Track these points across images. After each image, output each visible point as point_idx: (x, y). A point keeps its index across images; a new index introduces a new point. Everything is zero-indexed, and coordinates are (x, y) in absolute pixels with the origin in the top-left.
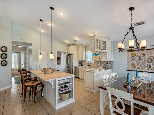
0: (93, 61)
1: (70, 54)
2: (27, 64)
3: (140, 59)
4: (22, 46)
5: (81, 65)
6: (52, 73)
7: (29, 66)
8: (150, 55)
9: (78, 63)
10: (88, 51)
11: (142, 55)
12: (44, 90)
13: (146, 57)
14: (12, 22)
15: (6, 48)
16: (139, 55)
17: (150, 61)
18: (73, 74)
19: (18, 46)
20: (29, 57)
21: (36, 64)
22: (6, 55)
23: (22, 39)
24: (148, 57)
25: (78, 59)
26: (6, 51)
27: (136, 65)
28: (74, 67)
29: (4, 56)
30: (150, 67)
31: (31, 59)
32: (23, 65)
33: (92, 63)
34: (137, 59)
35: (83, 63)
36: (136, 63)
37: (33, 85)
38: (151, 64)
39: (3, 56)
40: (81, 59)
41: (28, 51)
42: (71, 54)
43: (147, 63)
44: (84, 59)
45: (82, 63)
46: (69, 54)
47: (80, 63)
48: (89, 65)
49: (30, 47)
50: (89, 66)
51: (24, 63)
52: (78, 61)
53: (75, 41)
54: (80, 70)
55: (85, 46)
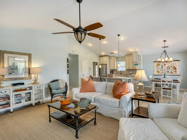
0: (125, 70)
3: (162, 67)
8: (168, 65)
11: (164, 65)
13: (166, 66)
16: (162, 65)
17: (168, 68)
21: (81, 73)
24: (167, 66)
27: (160, 71)
30: (168, 72)
33: (123, 72)
34: (160, 67)
35: (114, 72)
36: (160, 70)
38: (169, 70)
42: (103, 64)
43: (166, 70)
48: (121, 73)
53: (112, 53)
55: (117, 58)
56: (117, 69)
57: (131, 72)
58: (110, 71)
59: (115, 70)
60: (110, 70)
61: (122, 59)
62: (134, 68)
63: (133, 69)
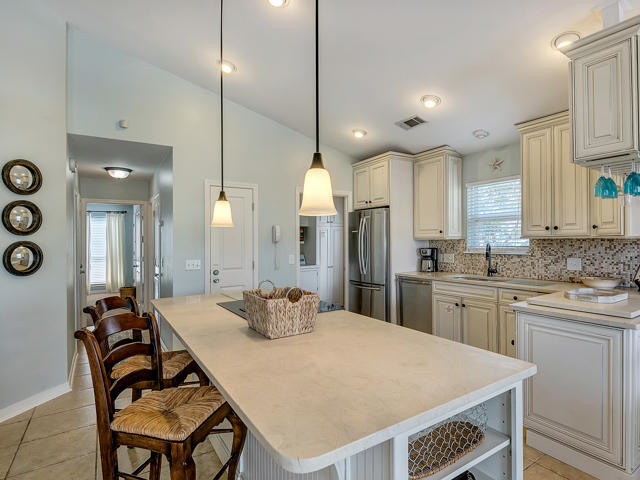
0: (526, 242)
1: (369, 206)
2: (155, 264)
4: (130, 171)
5: (436, 268)
6: (308, 327)
7: (161, 275)
9: (416, 258)
10: (476, 181)
12: (246, 456)
14: (67, 25)
15: (34, 171)
18: (388, 319)
19: (110, 172)
20: (162, 224)
21: (194, 264)
22: (34, 209)
23: (121, 125)
25: (418, 235)
26: (35, 190)
28: (393, 278)
29: (27, 218)
31: (169, 238)
32: (138, 269)
33: (510, 257)
35: (447, 258)
37: (171, 437)
39: (19, 218)
40: (436, 235)
41: (155, 197)
42: (373, 205)
44: (453, 233)
45: (441, 257)
46: (365, 206)
47: (426, 258)
48: (491, 265)
49: (165, 178)
50: (491, 272)
51: (143, 259)
52: (416, 246)
53: (412, 123)
54: (435, 298)
55: (461, 157)
56: (463, 240)
57: (574, 265)
58: (420, 250)
59: (452, 245)
60: (418, 240)
61: (497, 165)
62: (606, 231)
63: (593, 234)
